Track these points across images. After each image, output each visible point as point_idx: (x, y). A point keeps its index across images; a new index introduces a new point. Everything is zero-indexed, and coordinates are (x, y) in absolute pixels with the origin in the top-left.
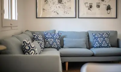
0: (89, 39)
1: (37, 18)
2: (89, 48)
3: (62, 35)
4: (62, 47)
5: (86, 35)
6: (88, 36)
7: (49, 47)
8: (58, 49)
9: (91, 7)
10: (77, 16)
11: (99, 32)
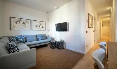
0: (37, 37)
1: (10, 30)
2: (37, 41)
3: (26, 37)
4: (26, 42)
5: (36, 36)
6: (37, 36)
7: (20, 43)
8: (24, 43)
9: (37, 26)
10: (31, 29)
11: (41, 35)
